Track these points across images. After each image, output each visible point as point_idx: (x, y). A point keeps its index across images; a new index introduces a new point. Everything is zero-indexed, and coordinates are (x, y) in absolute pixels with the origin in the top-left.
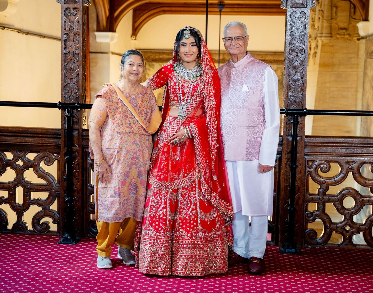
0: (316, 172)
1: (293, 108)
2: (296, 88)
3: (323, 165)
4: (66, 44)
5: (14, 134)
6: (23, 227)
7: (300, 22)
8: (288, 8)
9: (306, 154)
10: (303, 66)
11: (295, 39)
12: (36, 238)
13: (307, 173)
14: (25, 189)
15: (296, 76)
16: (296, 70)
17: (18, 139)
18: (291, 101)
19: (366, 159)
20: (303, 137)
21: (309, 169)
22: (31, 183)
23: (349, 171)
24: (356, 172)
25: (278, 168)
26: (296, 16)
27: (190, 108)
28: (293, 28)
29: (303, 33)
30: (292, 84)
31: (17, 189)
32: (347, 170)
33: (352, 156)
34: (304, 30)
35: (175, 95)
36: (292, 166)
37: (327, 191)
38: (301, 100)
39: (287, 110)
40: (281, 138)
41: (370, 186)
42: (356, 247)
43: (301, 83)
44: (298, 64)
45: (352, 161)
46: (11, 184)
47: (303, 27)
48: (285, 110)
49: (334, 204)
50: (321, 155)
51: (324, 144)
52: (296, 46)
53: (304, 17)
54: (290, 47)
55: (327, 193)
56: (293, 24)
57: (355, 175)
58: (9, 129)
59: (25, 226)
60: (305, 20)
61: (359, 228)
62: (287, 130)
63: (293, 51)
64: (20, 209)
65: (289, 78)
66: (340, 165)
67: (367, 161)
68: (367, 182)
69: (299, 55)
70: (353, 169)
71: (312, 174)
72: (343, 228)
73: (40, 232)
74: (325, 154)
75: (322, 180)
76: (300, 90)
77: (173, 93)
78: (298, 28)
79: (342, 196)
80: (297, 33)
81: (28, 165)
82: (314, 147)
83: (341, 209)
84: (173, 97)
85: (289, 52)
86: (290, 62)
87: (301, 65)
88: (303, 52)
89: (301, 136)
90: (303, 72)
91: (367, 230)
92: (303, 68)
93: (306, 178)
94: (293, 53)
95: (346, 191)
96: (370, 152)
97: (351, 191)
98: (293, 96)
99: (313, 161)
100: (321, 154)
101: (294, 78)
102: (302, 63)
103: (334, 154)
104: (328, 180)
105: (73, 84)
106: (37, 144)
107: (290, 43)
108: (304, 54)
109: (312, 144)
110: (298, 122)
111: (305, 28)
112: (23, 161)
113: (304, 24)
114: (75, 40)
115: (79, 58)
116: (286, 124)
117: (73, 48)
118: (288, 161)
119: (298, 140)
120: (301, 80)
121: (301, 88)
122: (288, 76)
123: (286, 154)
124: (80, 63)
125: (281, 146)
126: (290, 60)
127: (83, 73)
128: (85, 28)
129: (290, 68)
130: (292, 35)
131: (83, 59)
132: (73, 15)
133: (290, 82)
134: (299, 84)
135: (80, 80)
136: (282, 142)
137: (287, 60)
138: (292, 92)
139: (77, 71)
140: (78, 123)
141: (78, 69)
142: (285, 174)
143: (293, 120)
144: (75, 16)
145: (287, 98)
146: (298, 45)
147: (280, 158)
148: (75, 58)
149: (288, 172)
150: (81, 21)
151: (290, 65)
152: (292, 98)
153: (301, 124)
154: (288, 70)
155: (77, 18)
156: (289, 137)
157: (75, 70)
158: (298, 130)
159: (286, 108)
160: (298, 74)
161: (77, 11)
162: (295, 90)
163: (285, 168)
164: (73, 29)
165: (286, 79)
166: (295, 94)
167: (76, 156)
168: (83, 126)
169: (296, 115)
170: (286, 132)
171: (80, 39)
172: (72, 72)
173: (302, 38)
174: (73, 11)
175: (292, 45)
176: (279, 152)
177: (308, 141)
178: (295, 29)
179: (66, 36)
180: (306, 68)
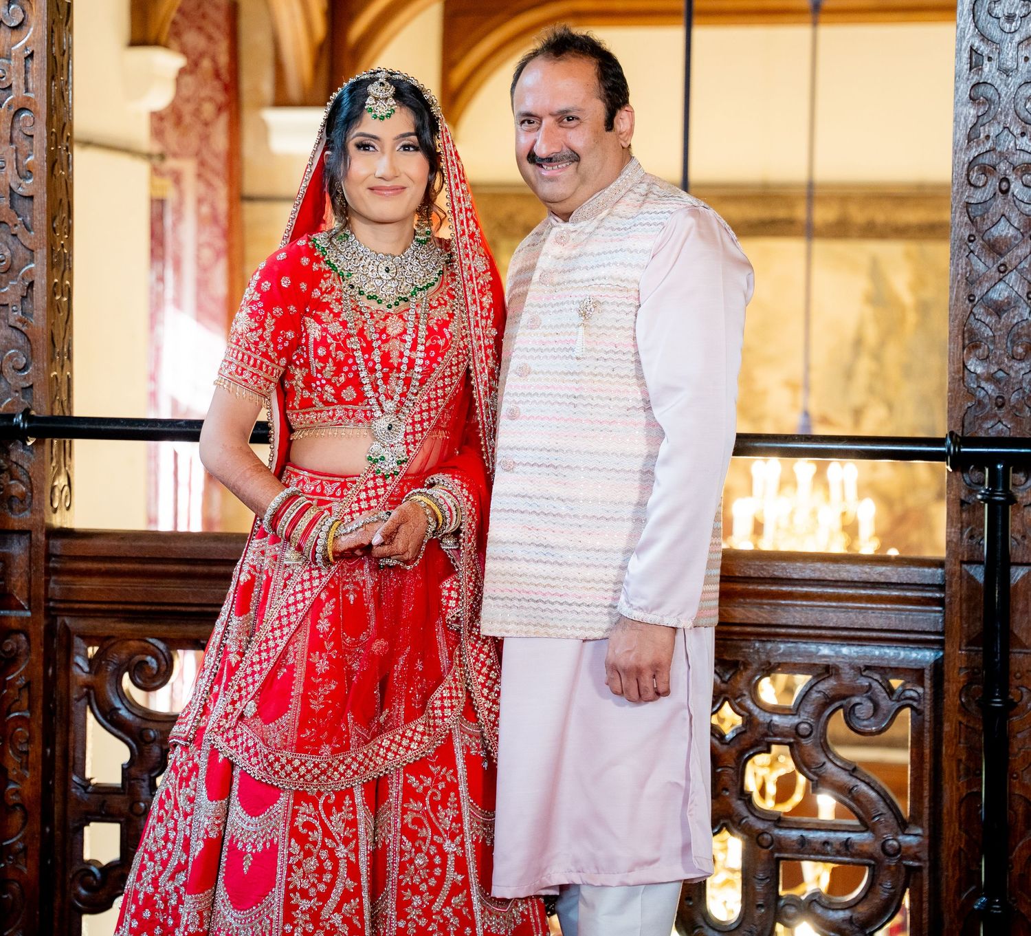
1: (992, 434)
2: (1003, 343)
7: (1017, 38)
11: (994, 119)
15: (1001, 286)
16: (1002, 261)
18: (980, 403)
25: (928, 712)
26: (998, 10)
28: (987, 66)
30: (985, 324)
36: (990, 702)
39: (955, 443)
40: (940, 571)
43: (1026, 315)
44: (1012, 232)
48: (949, 441)
52: (999, 149)
54: (974, 153)
56: (984, 49)
62: (962, 534)
63: (987, 170)
65: (971, 298)
69: (1016, 188)
76: (1020, 350)
77: (337, 372)
78: (1010, 64)
80: (1006, 89)
85: (968, 175)
86: (973, 221)
87: (1027, 236)
94: (986, 182)
98: (991, 378)
101: (994, 295)
105: (9, 332)
107: (971, 137)
110: (1011, 499)
114: (15, 134)
115: (36, 213)
116: (957, 507)
117: (10, 172)
118: (971, 680)
119: (1012, 582)
120: (1025, 305)
121: (1025, 339)
122: (963, 286)
123: (960, 645)
124: (37, 238)
125: (940, 609)
126: (971, 215)
127: (56, 280)
128: (67, 82)
129: (972, 251)
130: (978, 99)
131: (54, 220)
132: (10, 27)
133: (972, 316)
134: (1015, 321)
135: (40, 313)
136: (941, 588)
137: (958, 215)
138: (985, 359)
139: (26, 273)
140: (31, 503)
141: (33, 265)
142: (960, 742)
143: (987, 490)
144: (16, 32)
145: (959, 385)
146: (1012, 144)
147: (938, 666)
148: (19, 216)
149: (973, 729)
150: (45, 54)
151: (970, 236)
152: (983, 388)
153: (1025, 506)
154: (963, 261)
155: (26, 39)
156: (974, 566)
157: (16, 268)
158: (1019, 537)
159: (951, 434)
160: (1013, 277)
161: (27, 7)
162: (997, 348)
163: (959, 711)
164: (10, 87)
165: (957, 299)
166: (1000, 370)
167: (18, 648)
168: (54, 516)
169: (999, 467)
170: (956, 544)
171: (40, 131)
172: (4, 276)
173: (1026, 113)
174: (9, 6)
175: (979, 145)
176: (933, 637)
178: (994, 70)
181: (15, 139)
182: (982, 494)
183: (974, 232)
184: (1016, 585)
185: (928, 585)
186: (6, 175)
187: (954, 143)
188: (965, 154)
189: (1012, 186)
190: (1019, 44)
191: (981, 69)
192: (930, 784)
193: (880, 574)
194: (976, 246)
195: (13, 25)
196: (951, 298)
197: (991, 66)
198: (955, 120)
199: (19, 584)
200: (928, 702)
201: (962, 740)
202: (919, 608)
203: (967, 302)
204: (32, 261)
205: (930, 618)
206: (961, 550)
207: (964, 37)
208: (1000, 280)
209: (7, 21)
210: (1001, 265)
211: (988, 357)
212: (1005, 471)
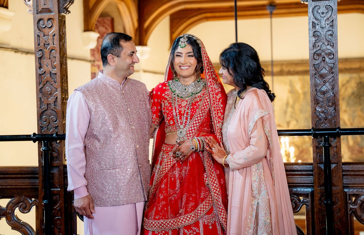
0: (361, 210)
1: (324, 127)
2: (326, 102)
4: (41, 62)
7: (325, 18)
8: (309, 2)
9: (345, 186)
10: (333, 73)
11: (320, 41)
13: (350, 211)
15: (324, 87)
18: (320, 119)
20: (340, 165)
21: (351, 206)
25: (310, 206)
26: (319, 11)
27: (191, 132)
29: (330, 33)
30: (321, 97)
34: (331, 29)
35: (170, 118)
36: (327, 202)
38: (334, 117)
39: (314, 130)
40: (312, 166)
43: (332, 94)
44: (326, 72)
47: (329, 25)
48: (312, 130)
52: (322, 49)
53: (330, 12)
54: (315, 50)
56: (316, 22)
60: (331, 15)
62: (317, 156)
63: (319, 55)
65: (316, 90)
69: (327, 59)
71: (357, 212)
76: (330, 104)
77: (168, 117)
78: (323, 26)
80: (323, 33)
84: (168, 121)
85: (314, 56)
86: (316, 69)
87: (331, 73)
88: (332, 56)
89: (337, 163)
90: (333, 81)
92: (332, 77)
93: (349, 218)
94: (319, 58)
98: (323, 112)
99: (357, 196)
101: (323, 89)
102: (332, 70)
105: (51, 111)
107: (314, 46)
108: (333, 58)
109: (352, 173)
110: (330, 145)
111: (332, 26)
113: (331, 20)
114: (51, 56)
115: (57, 78)
116: (315, 148)
117: (50, 67)
118: (322, 196)
119: (331, 168)
120: (331, 92)
121: (332, 101)
122: (314, 87)
123: (318, 187)
124: (58, 85)
125: (312, 177)
126: (315, 67)
127: (64, 96)
128: (65, 42)
129: (316, 77)
130: (315, 35)
131: (62, 80)
132: (48, 27)
133: (317, 95)
134: (329, 96)
135: (60, 106)
136: (312, 171)
137: (311, 68)
138: (321, 107)
139: (55, 95)
140: (59, 158)
141: (57, 93)
142: (319, 214)
143: (323, 143)
144: (50, 29)
145: (314, 114)
146: (325, 48)
147: (312, 193)
148: (53, 79)
149: (323, 210)
150: (58, 34)
151: (315, 73)
152: (321, 115)
153: (334, 147)
154: (314, 80)
155: (53, 30)
156: (321, 164)
157: (53, 93)
158: (333, 156)
159: (313, 128)
160: (328, 84)
161: (53, 22)
162: (324, 104)
163: (319, 205)
164: (49, 44)
165: (312, 91)
166: (325, 110)
167: (57, 199)
168: (65, 162)
169: (326, 137)
170: (316, 158)
171: (58, 55)
172: (49, 96)
173: (329, 39)
174: (48, 22)
175: (316, 48)
176: (310, 185)
177: (347, 169)
178: (319, 28)
179: (40, 53)
180: (336, 75)
181: (51, 58)
182: (322, 144)
183: (316, 72)
184: (333, 169)
185: (309, 170)
186: (49, 68)
187: (309, 48)
188: (313, 51)
189: (326, 59)
190: (326, 20)
191: (316, 27)
192: (312, 226)
193: (295, 168)
194: (317, 76)
195: (49, 27)
196: (311, 91)
197: (318, 27)
198: (309, 42)
199: (56, 181)
200: (310, 203)
201: (320, 213)
202: (306, 177)
203: (315, 91)
204: (57, 91)
205: (309, 179)
206: (317, 160)
207: (310, 19)
208: (324, 85)
209: (48, 26)
210: (324, 81)
211: (322, 106)
212: (328, 138)
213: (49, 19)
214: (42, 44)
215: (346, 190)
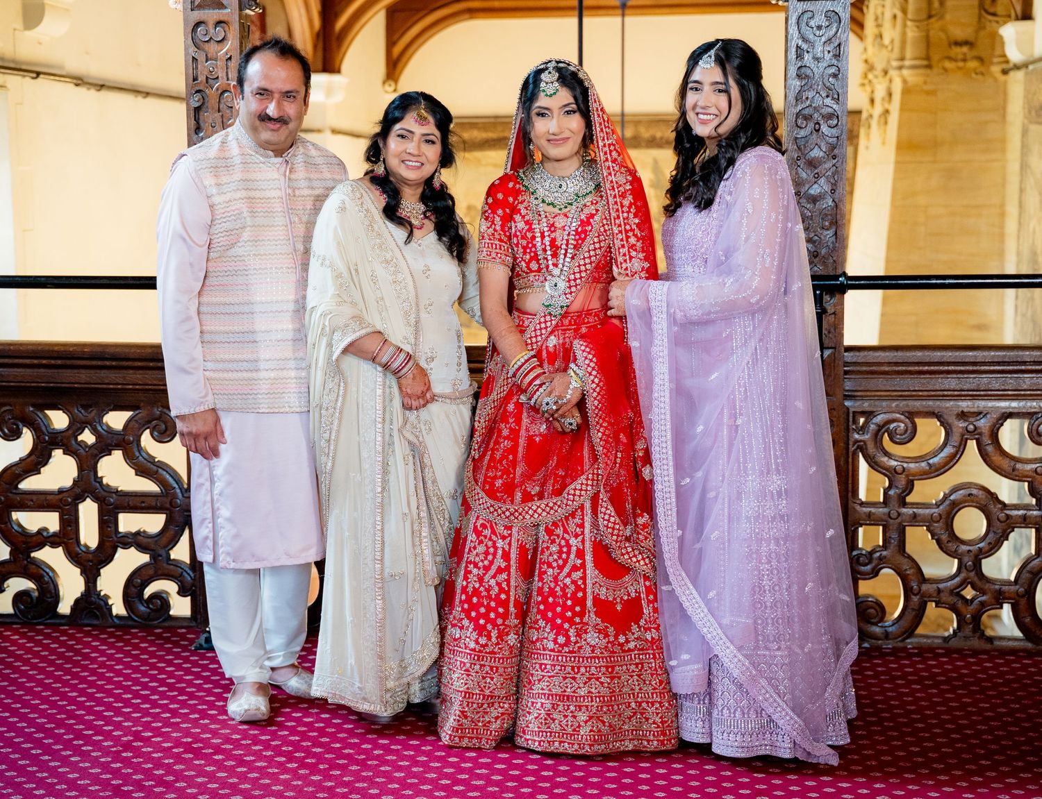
0: (876, 443)
2: (817, 219)
3: (895, 424)
4: (199, 119)
5: (69, 362)
6: (99, 608)
7: (823, 39)
8: (790, 3)
9: (849, 396)
10: (834, 157)
11: (811, 87)
12: (135, 636)
13: (854, 445)
14: (105, 507)
15: (816, 186)
16: (816, 171)
17: (81, 375)
19: (1014, 404)
20: (839, 352)
21: (857, 436)
22: (119, 489)
23: (967, 439)
24: (986, 440)
26: (812, 23)
28: (806, 56)
29: (833, 70)
30: (807, 209)
31: (81, 507)
32: (962, 435)
33: (974, 397)
34: (835, 62)
37: (908, 494)
38: (832, 251)
41: (1027, 477)
42: (992, 643)
43: (830, 203)
44: (822, 154)
45: (976, 410)
46: (64, 494)
47: (831, 53)
49: (928, 530)
50: (890, 396)
51: (897, 369)
52: (814, 105)
53: (835, 25)
54: (799, 108)
55: (909, 499)
56: (805, 46)
57: (985, 450)
58: (56, 348)
59: (107, 604)
60: (836, 33)
61: (1000, 592)
63: (807, 118)
64: (91, 561)
66: (942, 424)
67: (1016, 411)
68: (1019, 466)
69: (824, 128)
70: (980, 434)
71: (867, 449)
72: (956, 592)
73: (145, 620)
74: (900, 393)
75: (893, 463)
76: (827, 224)
78: (820, 55)
79: (951, 507)
80: (817, 69)
81: (107, 443)
82: (869, 376)
83: (948, 541)
85: (796, 121)
86: (799, 148)
87: (830, 156)
88: (835, 122)
89: (835, 348)
90: (834, 174)
91: (1023, 596)
92: (834, 165)
94: (807, 125)
95: (961, 492)
96: (1025, 387)
97: (974, 492)
98: (810, 240)
99: (869, 415)
100: (888, 393)
101: (812, 192)
102: (833, 150)
103: (926, 393)
104: (912, 465)
106: (131, 387)
107: (798, 99)
108: (837, 125)
109: (864, 368)
110: (824, 311)
111: (837, 56)
112: (95, 431)
113: (836, 44)
114: (221, 107)
120: (829, 197)
121: (829, 217)
126: (798, 144)
129: (799, 166)
130: (802, 75)
132: (217, 41)
134: (824, 207)
137: (790, 144)
144: (220, 44)
146: (821, 102)
151: (798, 156)
153: (830, 314)
155: (227, 48)
158: (826, 333)
160: (823, 180)
161: (227, 29)
162: (813, 223)
164: (217, 78)
166: (816, 235)
169: (818, 292)
173: (829, 84)
174: (215, 28)
175: (802, 103)
177: (854, 360)
178: (810, 59)
179: (197, 97)
180: (842, 163)
181: (221, 109)
183: (800, 155)
188: (794, 108)
189: (822, 127)
190: (824, 43)
191: (803, 58)
194: (801, 163)
197: (809, 56)
207: (793, 38)
208: (815, 182)
209: (215, 37)
210: (816, 174)
211: (808, 228)
212: (821, 295)
213: (219, 23)
214: (202, 78)
215: (847, 403)
